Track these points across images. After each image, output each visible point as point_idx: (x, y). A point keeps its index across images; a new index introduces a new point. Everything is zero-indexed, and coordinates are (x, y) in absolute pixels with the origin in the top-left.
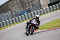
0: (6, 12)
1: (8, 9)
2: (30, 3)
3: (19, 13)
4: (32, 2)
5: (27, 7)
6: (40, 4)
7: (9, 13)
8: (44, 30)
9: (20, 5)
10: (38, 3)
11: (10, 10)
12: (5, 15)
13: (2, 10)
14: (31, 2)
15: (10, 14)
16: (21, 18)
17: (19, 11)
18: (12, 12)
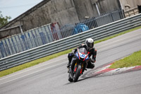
0: (39, 25)
1: (43, 18)
2: (95, 4)
3: (69, 28)
4: (101, 3)
5: (88, 14)
6: (120, 6)
7: (47, 28)
9: (72, 9)
11: (49, 21)
12: (38, 34)
13: (31, 21)
14: (99, 1)
15: (48, 31)
17: (68, 23)
18: (53, 26)
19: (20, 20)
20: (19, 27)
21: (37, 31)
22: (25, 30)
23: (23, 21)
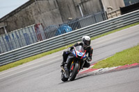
0: (23, 26)
1: (27, 19)
2: (78, 6)
3: (53, 29)
4: (84, 4)
6: (103, 8)
7: (31, 28)
8: (111, 68)
9: (56, 10)
10: (97, 6)
11: (33, 22)
12: (22, 34)
13: (15, 22)
14: (82, 3)
15: (32, 31)
16: (58, 41)
17: (52, 24)
18: (36, 26)
19: (4, 21)
20: (3, 28)
21: (21, 32)
22: (9, 31)
23: (7, 22)
